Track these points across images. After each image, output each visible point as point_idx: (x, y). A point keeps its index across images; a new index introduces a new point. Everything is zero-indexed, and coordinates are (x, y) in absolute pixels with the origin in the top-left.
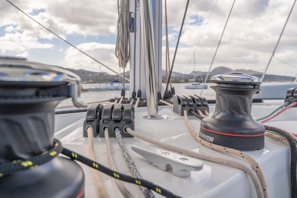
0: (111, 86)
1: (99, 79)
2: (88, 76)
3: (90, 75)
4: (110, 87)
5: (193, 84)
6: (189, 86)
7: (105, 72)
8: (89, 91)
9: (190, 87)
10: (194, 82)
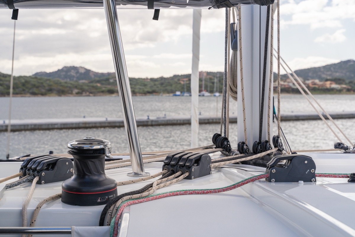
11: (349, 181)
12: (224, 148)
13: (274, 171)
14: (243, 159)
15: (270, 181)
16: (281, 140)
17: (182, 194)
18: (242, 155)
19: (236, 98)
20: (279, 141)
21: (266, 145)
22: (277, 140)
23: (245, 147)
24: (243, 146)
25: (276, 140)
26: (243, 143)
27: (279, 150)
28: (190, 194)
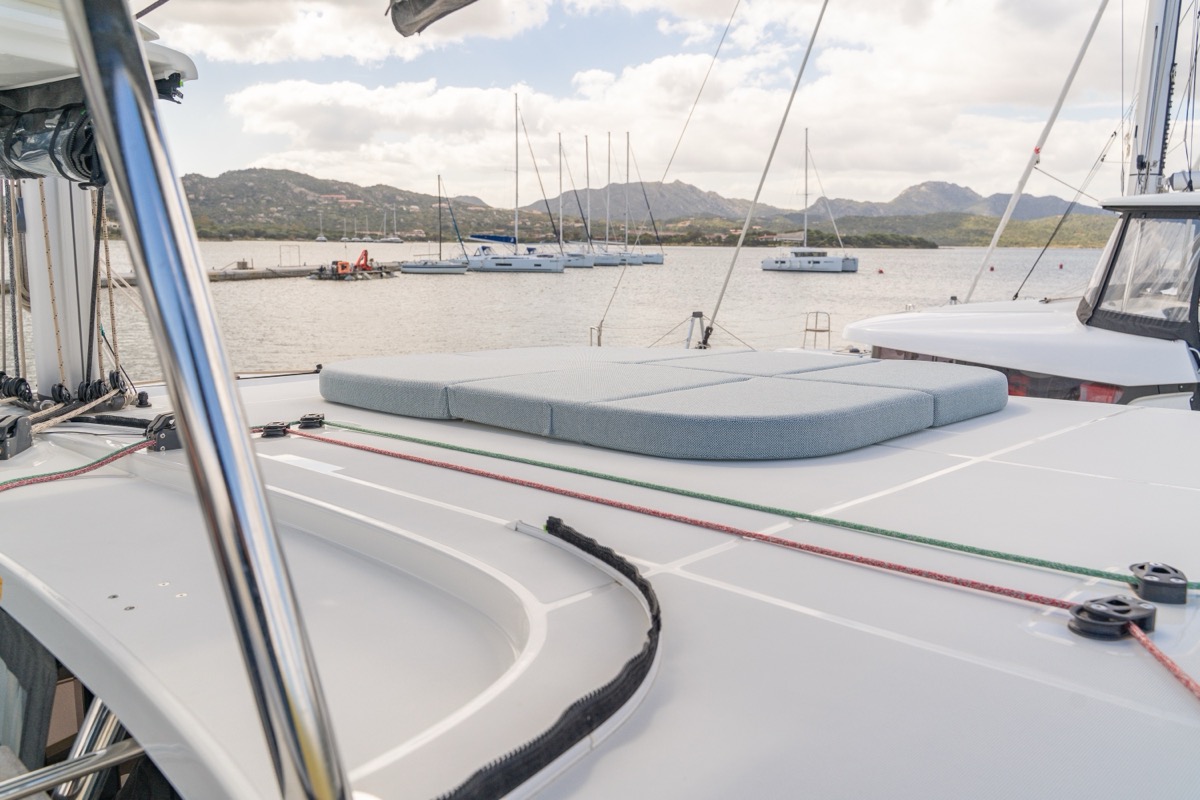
0: (483, 257)
1: (451, 224)
2: (408, 212)
3: (415, 208)
4: (476, 258)
5: (797, 254)
6: (783, 262)
7: (475, 199)
8: (396, 273)
9: (786, 266)
10: (801, 244)
11: (263, 436)
12: (21, 395)
13: (163, 436)
14: (73, 414)
15: (158, 450)
16: (122, 377)
17: (16, 486)
18: (60, 406)
19: (29, 308)
20: (121, 379)
21: (100, 387)
22: (117, 377)
23: (64, 392)
24: (60, 391)
25: (115, 378)
26: (61, 386)
27: (120, 391)
28: (27, 484)
